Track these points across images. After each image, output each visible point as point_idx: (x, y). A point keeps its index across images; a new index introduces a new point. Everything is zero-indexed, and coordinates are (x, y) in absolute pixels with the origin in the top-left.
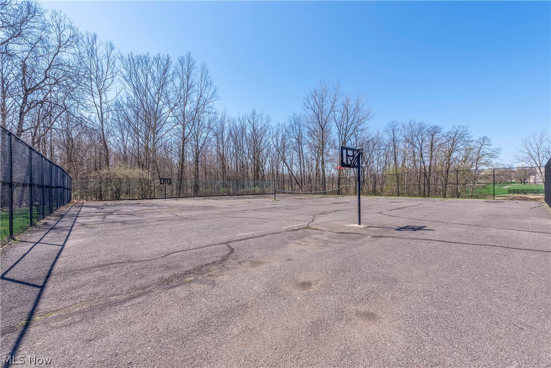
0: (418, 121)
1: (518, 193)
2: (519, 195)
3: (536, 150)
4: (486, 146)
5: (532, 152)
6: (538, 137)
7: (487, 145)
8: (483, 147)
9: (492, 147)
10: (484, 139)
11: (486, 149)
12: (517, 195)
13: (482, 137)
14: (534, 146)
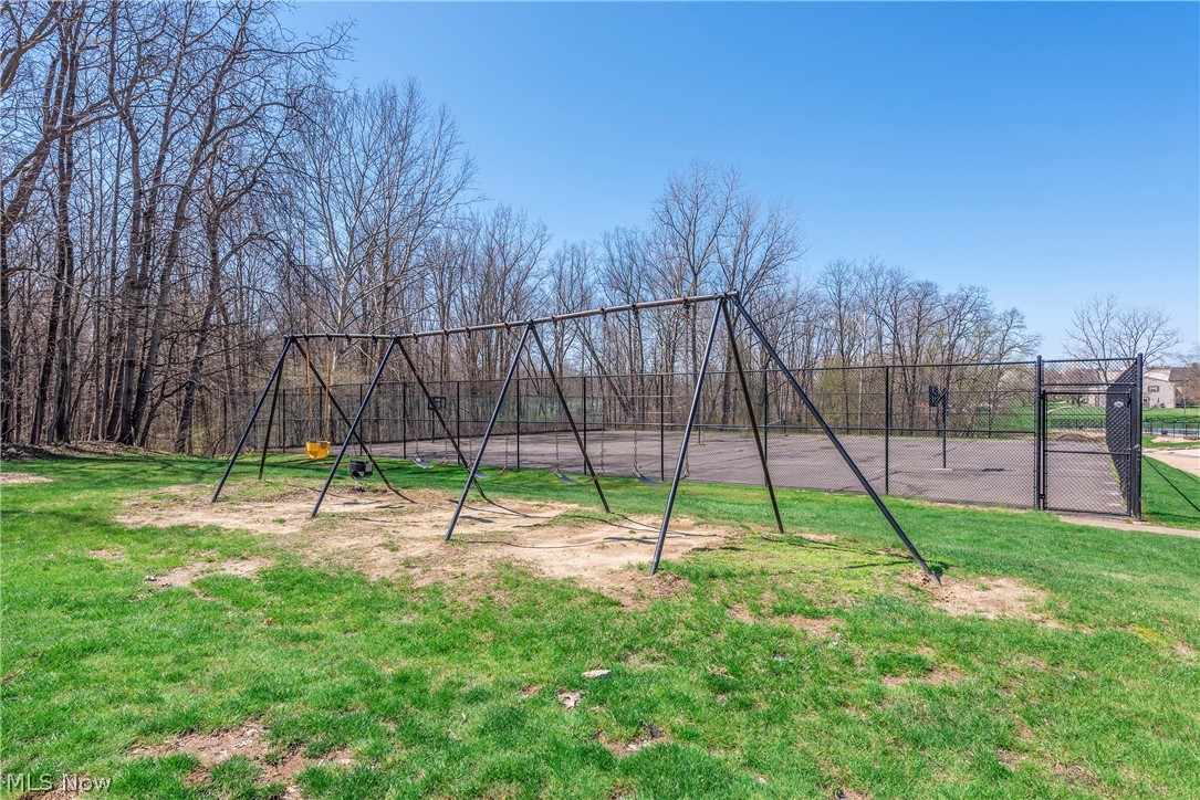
0: (889, 266)
1: (1069, 427)
2: (1071, 431)
3: (1100, 335)
4: (1017, 330)
5: (1093, 340)
6: (1103, 309)
7: (1018, 327)
8: (1011, 330)
9: (1026, 332)
10: (1014, 313)
11: (1015, 336)
12: (1066, 431)
13: (1009, 311)
14: (1097, 327)
